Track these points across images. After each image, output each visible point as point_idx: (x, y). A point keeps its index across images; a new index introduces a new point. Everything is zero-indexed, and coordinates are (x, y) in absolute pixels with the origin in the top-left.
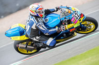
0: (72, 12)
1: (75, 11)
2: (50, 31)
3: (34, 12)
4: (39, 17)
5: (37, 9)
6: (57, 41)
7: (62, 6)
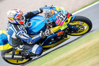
0: (56, 12)
1: (60, 12)
2: (33, 39)
5: (15, 16)
6: (44, 47)
7: (46, 6)
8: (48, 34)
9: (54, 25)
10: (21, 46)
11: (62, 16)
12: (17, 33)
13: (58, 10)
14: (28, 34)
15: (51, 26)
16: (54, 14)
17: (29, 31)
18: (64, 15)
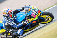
1: (34, 9)
2: (18, 25)
3: (5, 14)
4: (9, 17)
5: (7, 12)
7: (26, 6)
8: (27, 23)
9: (31, 17)
10: (11, 30)
11: (35, 12)
12: (8, 22)
13: (33, 8)
14: (15, 22)
15: (29, 18)
16: (31, 10)
17: (16, 21)
18: (36, 11)
